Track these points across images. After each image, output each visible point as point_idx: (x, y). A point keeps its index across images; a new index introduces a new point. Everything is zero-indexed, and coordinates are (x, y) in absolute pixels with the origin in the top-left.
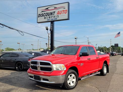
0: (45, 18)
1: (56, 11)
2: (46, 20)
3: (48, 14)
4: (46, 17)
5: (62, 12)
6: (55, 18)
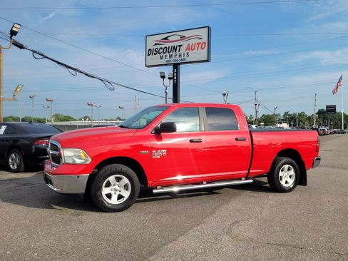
0: (161, 58)
1: (185, 44)
2: (163, 61)
3: (167, 50)
4: (164, 55)
6: (182, 57)
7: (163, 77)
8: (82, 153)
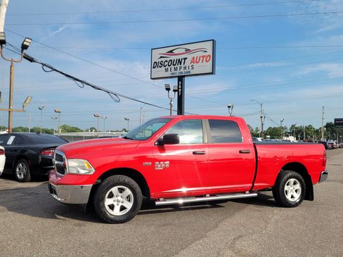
0: (166, 70)
2: (169, 74)
3: (172, 63)
4: (169, 68)
5: (201, 58)
6: (187, 70)
7: (168, 89)
8: (85, 163)
